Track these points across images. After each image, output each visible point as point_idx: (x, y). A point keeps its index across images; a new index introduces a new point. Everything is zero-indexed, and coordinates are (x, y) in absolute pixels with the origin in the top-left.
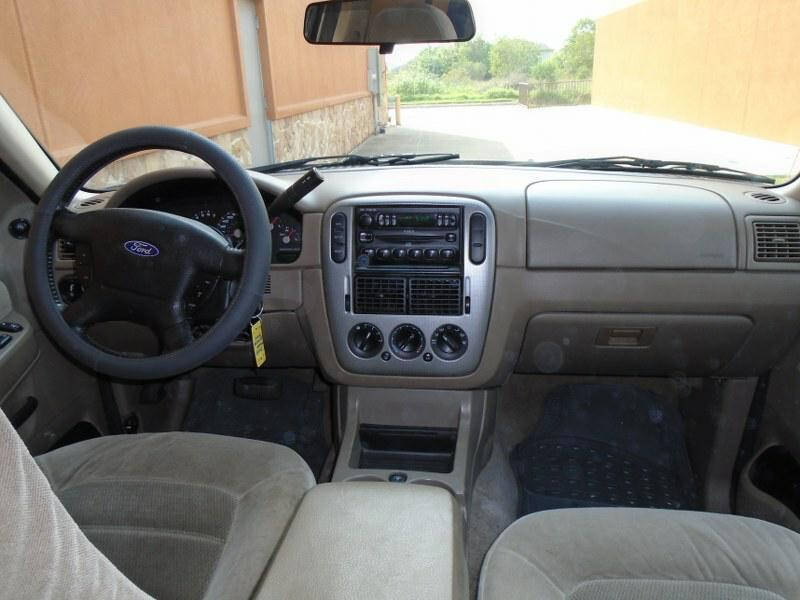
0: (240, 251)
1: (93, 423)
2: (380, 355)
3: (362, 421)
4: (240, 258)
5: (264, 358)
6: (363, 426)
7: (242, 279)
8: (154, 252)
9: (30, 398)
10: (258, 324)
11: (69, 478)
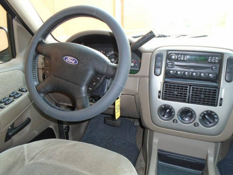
0: (115, 65)
1: (53, 128)
2: (172, 120)
3: (159, 148)
4: (115, 68)
5: (119, 115)
6: (159, 150)
7: (115, 79)
8: (76, 62)
9: (28, 118)
10: (119, 100)
11: (33, 158)
